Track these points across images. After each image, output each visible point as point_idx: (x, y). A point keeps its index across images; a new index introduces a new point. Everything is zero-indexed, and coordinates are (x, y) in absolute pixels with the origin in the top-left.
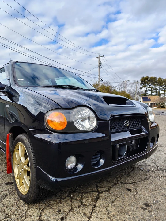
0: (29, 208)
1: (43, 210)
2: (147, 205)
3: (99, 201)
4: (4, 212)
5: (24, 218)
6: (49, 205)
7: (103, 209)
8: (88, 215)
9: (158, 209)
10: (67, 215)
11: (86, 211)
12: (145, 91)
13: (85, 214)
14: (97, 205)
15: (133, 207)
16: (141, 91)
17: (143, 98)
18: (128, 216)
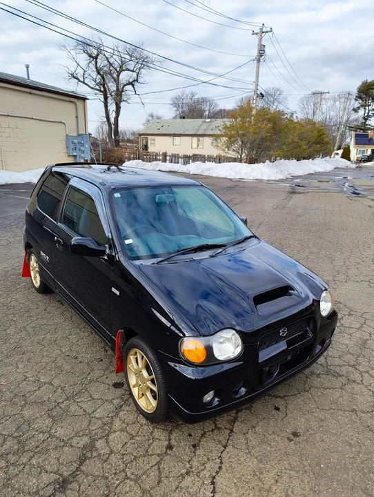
0: (154, 428)
1: (170, 432)
2: (295, 434)
3: (237, 423)
4: (127, 431)
5: (151, 441)
6: (177, 425)
7: (241, 436)
8: (224, 442)
9: (306, 441)
10: (200, 441)
11: (222, 438)
12: (364, 118)
13: (220, 442)
14: (234, 429)
15: (278, 436)
16: (356, 117)
17: (357, 136)
18: (269, 449)
